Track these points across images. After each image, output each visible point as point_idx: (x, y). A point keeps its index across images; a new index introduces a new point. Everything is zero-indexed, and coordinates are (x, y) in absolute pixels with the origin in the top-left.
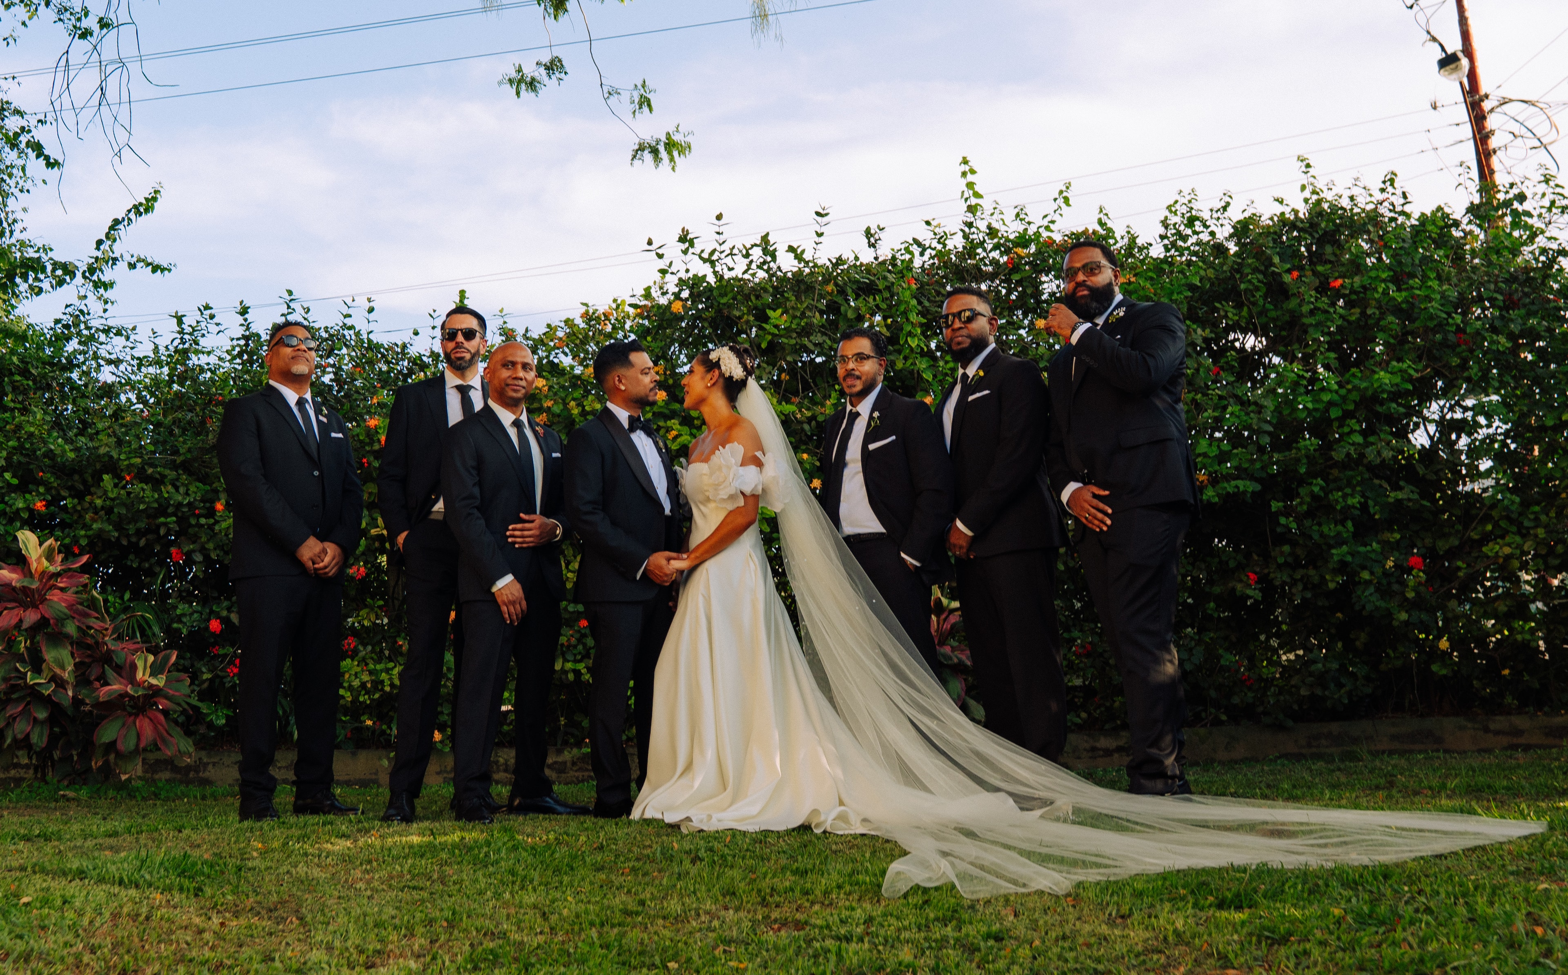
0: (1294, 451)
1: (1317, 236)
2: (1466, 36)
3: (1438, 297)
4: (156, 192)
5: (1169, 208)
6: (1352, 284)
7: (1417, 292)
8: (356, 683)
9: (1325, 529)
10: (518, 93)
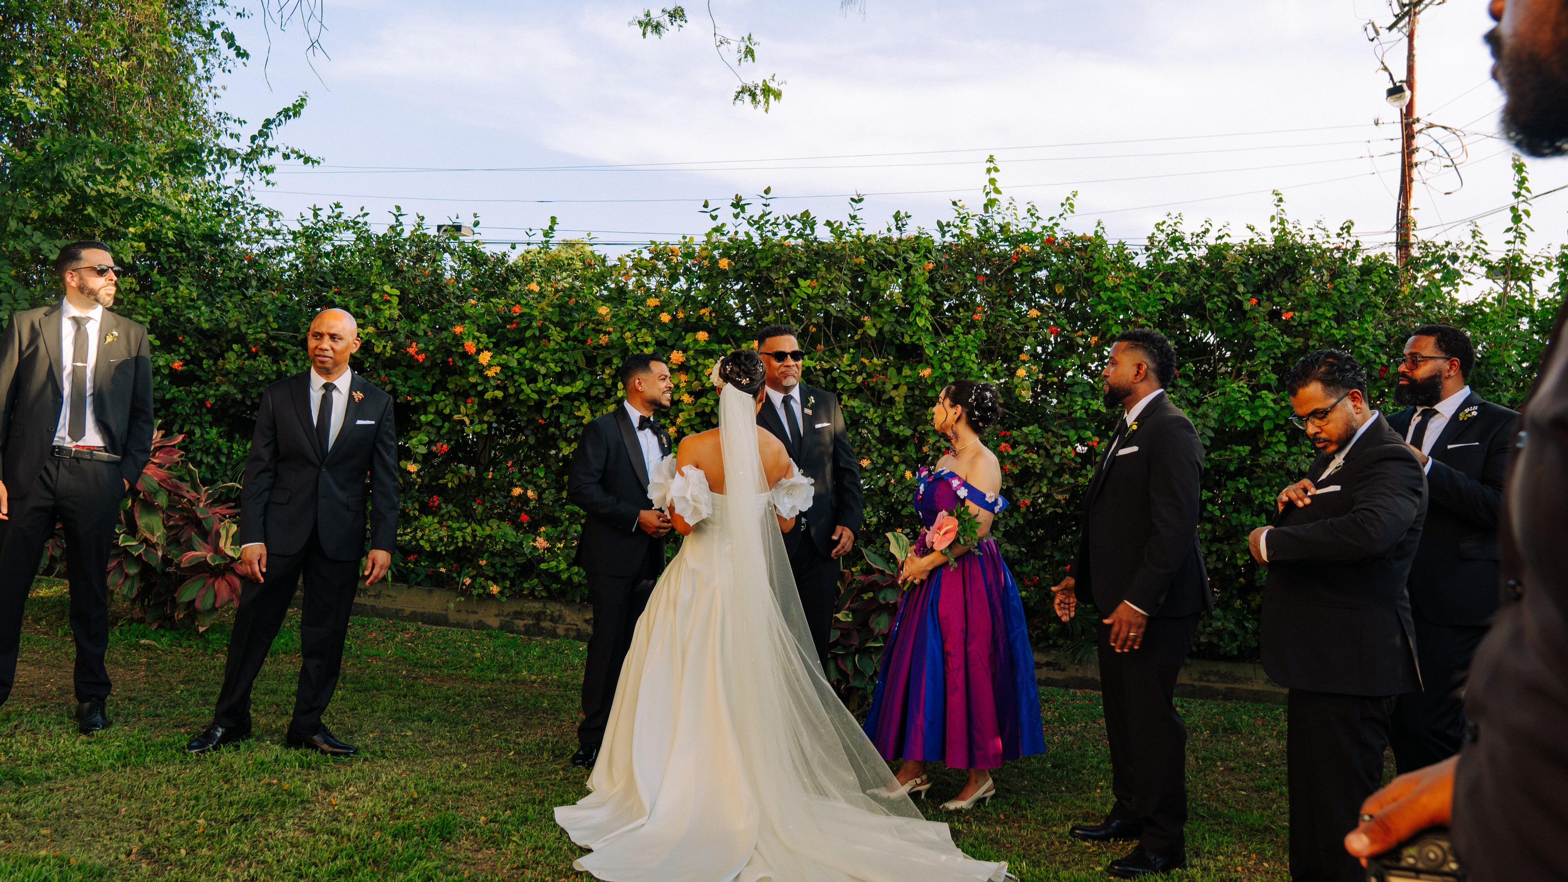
0: (1228, 453)
1: (1277, 268)
2: (1410, 69)
3: (1371, 338)
4: (303, 100)
5: (1157, 226)
6: (1301, 317)
7: (1354, 332)
8: (434, 537)
9: (1243, 517)
10: (644, 34)
